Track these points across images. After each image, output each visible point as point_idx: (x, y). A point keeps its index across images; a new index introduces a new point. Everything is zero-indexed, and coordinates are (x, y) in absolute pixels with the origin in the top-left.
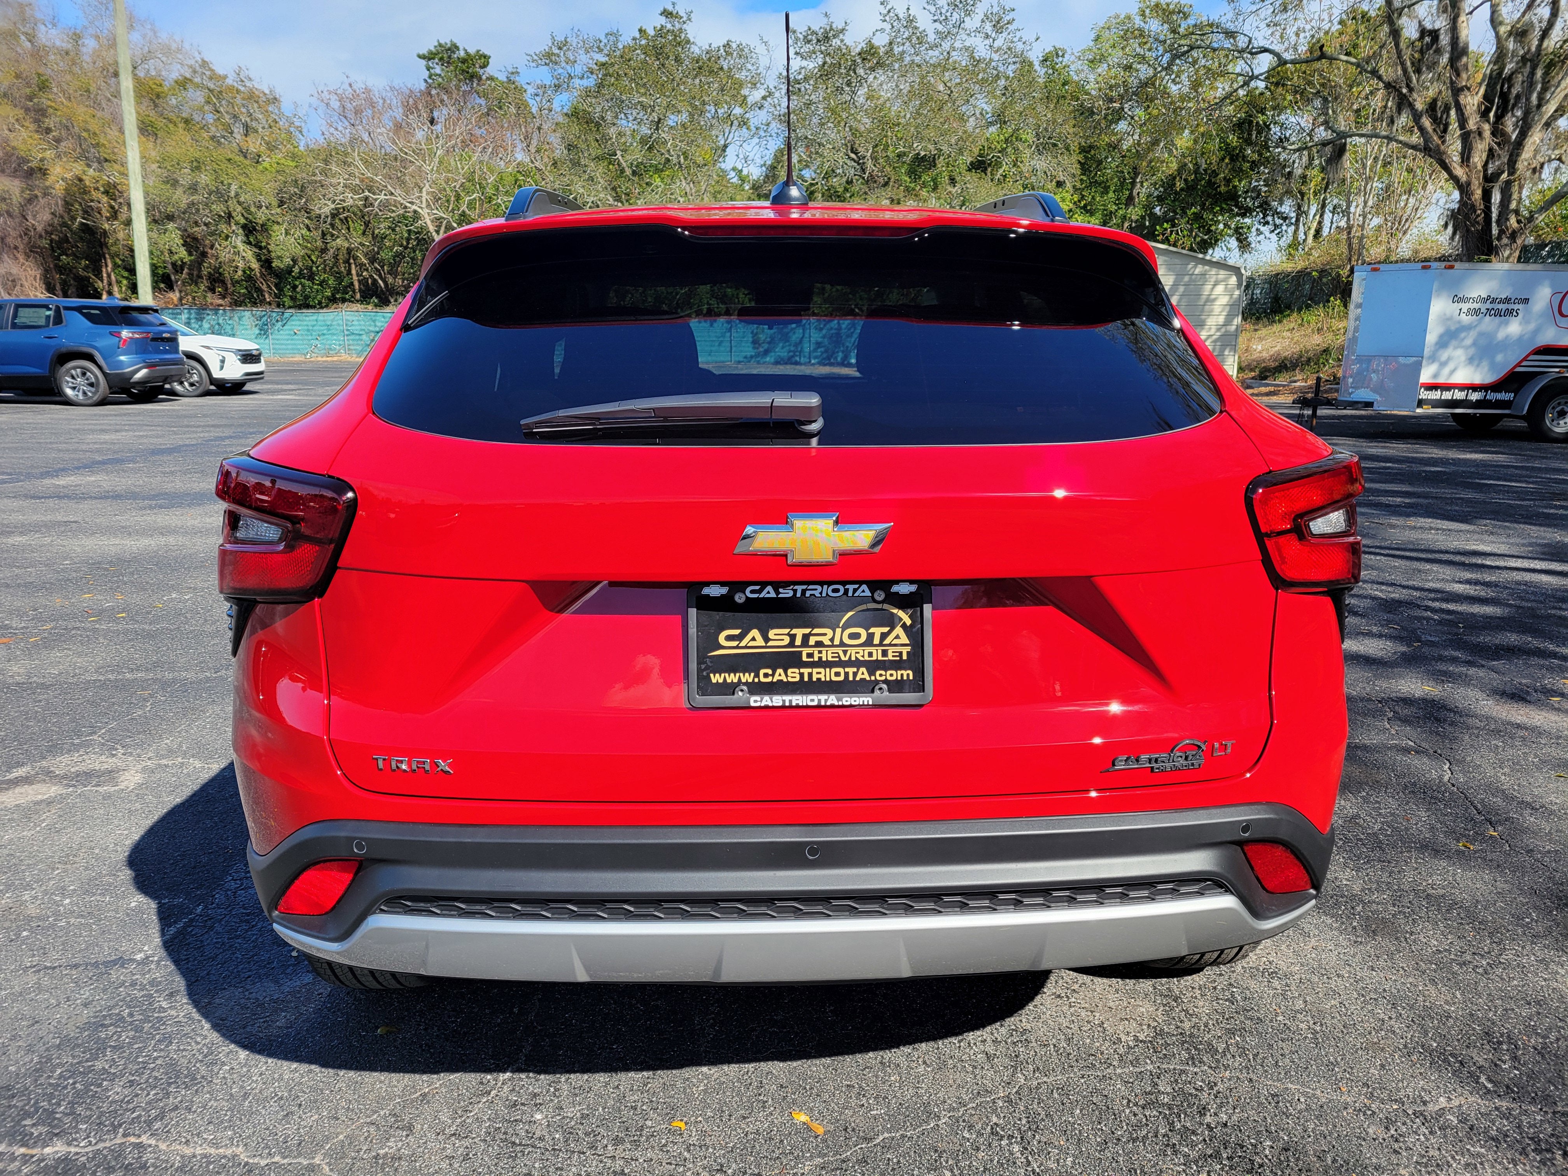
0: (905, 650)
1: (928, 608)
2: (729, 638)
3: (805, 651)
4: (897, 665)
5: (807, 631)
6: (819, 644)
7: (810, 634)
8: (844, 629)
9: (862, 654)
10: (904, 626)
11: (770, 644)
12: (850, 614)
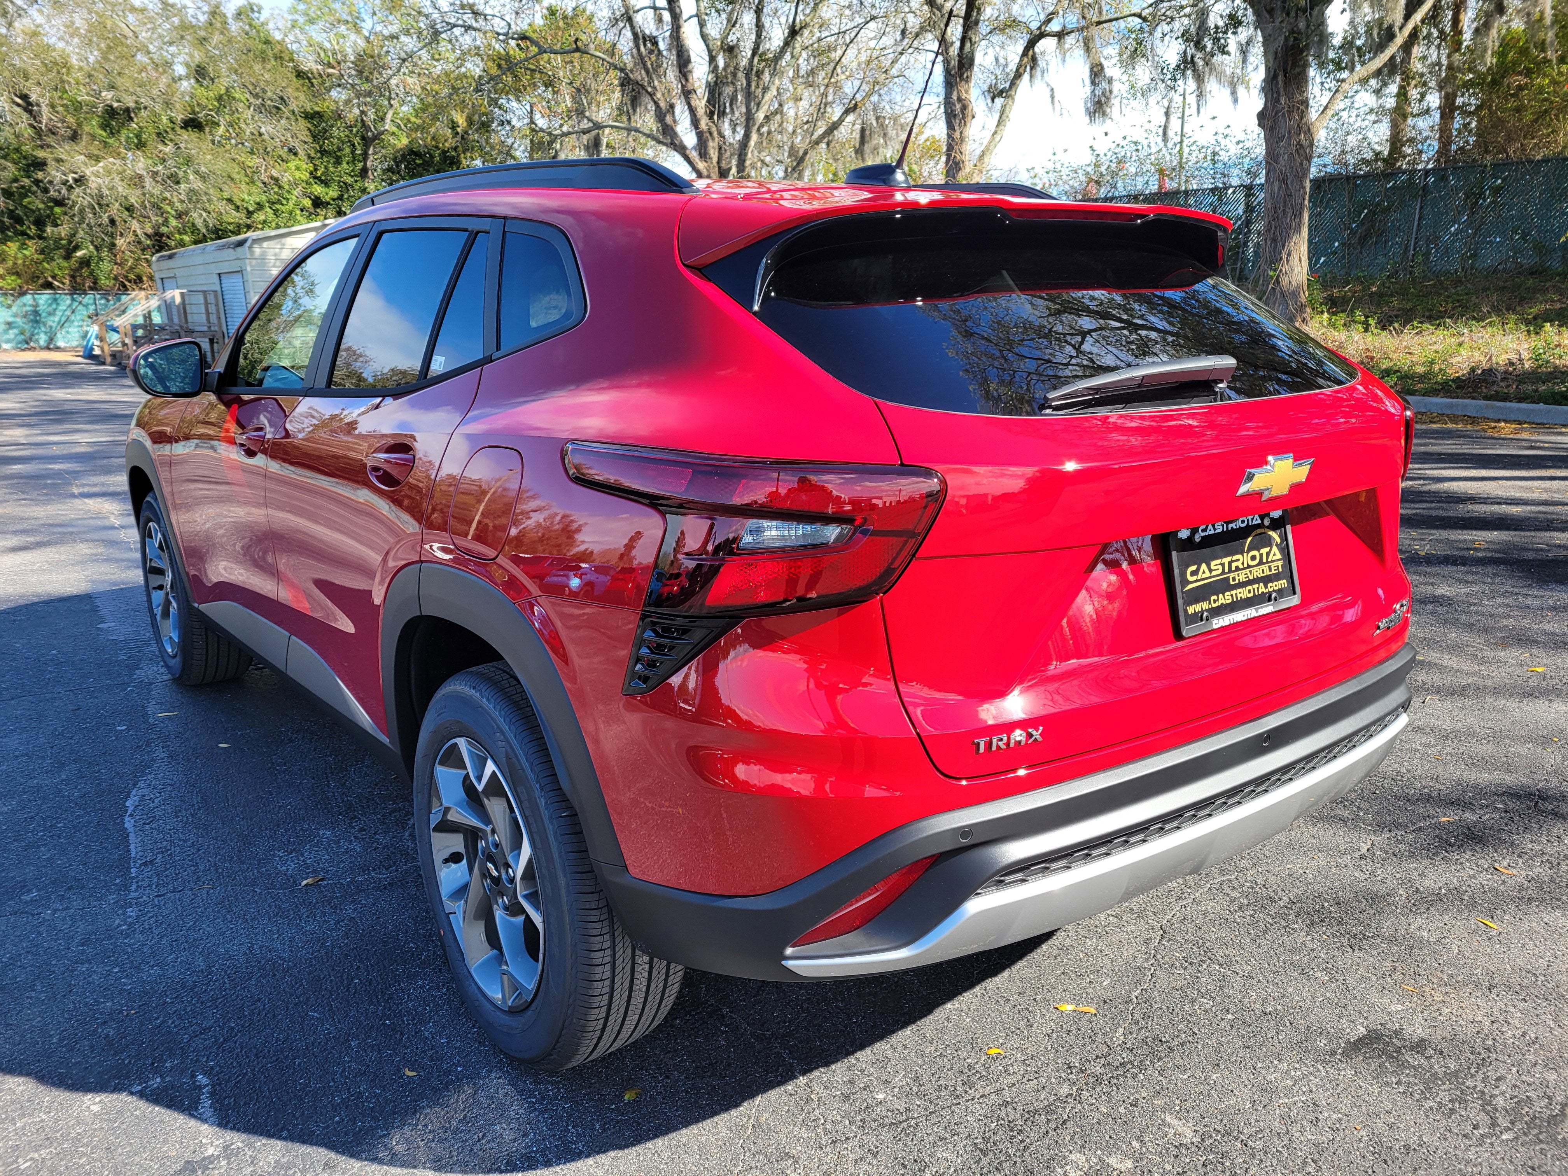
0: (1280, 563)
1: (1289, 527)
2: (1193, 573)
3: (1231, 575)
4: (1276, 577)
5: (1229, 559)
6: (1237, 569)
7: (1232, 561)
8: (1248, 552)
9: (1257, 572)
10: (1277, 545)
11: (1214, 573)
12: (1250, 539)
